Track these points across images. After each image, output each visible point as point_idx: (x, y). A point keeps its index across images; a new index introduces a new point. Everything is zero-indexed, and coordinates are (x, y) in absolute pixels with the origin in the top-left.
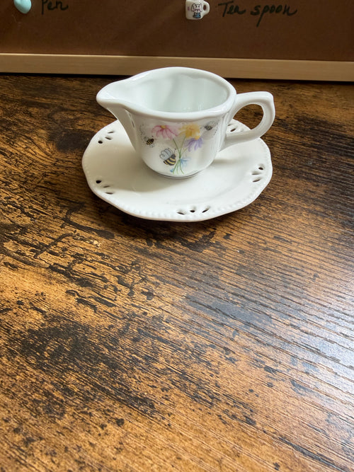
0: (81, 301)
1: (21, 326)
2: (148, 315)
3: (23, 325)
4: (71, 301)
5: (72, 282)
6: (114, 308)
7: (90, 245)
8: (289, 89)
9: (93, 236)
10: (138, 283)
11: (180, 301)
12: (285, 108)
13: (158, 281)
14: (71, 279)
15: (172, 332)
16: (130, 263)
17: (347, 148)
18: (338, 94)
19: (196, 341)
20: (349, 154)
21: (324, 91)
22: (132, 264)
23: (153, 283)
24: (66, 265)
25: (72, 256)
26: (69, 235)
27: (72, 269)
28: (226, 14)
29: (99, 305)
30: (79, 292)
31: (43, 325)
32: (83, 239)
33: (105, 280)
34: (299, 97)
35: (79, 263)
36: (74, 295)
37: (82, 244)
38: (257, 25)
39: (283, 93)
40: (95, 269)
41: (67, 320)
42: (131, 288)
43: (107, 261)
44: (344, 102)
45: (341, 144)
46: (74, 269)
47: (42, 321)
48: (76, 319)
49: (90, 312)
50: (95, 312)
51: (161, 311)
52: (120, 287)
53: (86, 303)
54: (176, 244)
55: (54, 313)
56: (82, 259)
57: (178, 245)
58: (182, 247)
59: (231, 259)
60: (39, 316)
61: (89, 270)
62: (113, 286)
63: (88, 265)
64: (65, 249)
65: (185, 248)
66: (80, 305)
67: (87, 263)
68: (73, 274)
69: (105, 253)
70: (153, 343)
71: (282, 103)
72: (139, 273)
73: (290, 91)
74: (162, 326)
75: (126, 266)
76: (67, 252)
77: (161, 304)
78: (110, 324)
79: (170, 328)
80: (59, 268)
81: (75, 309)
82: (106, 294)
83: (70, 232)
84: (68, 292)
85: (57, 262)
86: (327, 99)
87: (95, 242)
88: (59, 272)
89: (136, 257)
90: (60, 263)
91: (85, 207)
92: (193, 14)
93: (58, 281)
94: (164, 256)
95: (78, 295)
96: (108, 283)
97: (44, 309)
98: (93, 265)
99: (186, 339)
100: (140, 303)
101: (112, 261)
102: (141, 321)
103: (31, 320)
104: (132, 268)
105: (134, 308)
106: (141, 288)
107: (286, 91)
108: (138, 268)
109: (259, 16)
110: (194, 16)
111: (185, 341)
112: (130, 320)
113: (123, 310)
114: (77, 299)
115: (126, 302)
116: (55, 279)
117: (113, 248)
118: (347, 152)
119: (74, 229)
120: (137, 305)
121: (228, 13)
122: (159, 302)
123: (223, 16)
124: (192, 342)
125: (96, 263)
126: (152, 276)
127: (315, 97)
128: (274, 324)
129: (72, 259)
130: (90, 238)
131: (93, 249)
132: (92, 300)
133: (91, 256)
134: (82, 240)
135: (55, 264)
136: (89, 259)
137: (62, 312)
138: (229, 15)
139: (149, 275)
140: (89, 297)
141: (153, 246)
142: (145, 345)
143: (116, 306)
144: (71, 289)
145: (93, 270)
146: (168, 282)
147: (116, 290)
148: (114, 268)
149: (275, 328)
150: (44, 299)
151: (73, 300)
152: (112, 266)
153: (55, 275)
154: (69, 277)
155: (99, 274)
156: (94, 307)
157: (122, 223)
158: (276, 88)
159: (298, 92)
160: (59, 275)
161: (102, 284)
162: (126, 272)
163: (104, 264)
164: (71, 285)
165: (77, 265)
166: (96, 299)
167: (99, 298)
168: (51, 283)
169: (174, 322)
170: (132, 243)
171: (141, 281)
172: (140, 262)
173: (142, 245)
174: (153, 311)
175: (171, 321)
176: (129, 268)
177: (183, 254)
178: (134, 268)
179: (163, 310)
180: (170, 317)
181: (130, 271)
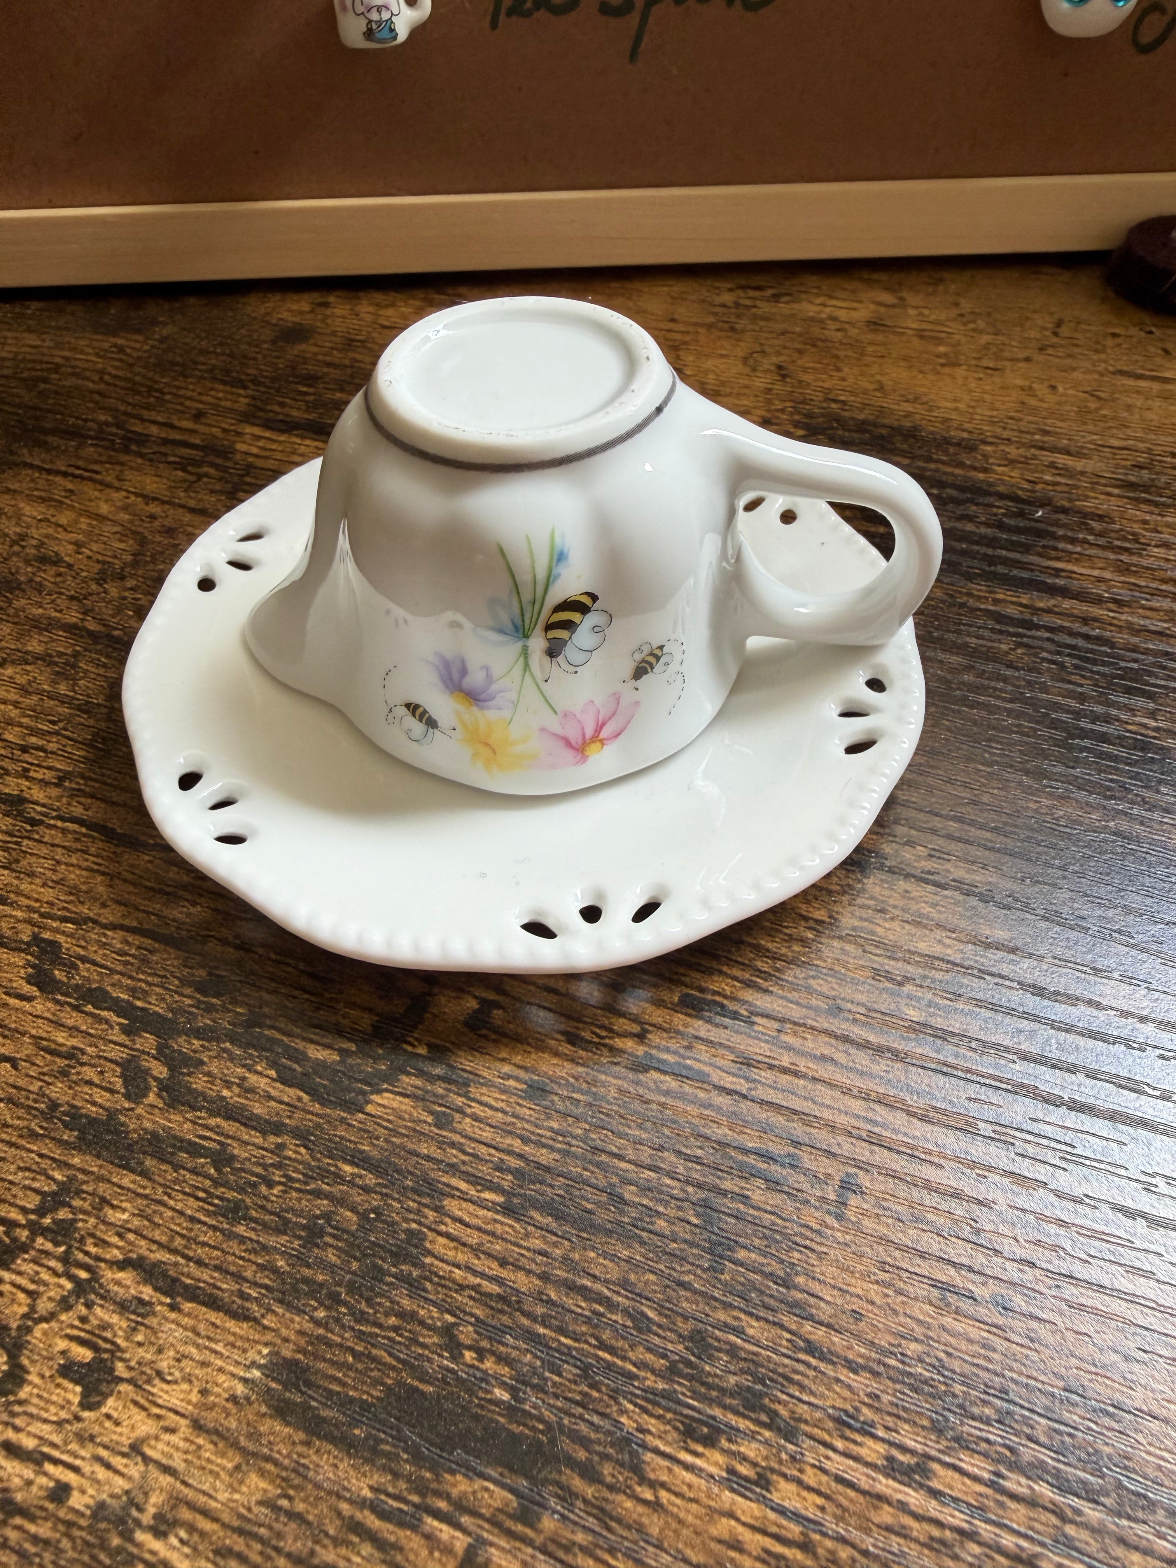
2: (76, 1501)
8: (776, 298)
10: (49, 1318)
11: (233, 1399)
12: (760, 383)
13: (147, 1292)
16: (32, 1202)
17: (992, 542)
18: (967, 305)
20: (1001, 569)
21: (913, 299)
22: (41, 1211)
23: (123, 1307)
28: (502, 17)
34: (816, 330)
38: (633, 55)
39: (755, 318)
42: (13, 1350)
44: (985, 338)
45: (970, 527)
51: (135, 1470)
54: (253, 1079)
57: (263, 1083)
58: (277, 1090)
59: (487, 1134)
65: (290, 1094)
71: (745, 360)
72: (65, 1259)
73: (783, 308)
74: (133, 1561)
77: (145, 1427)
86: (921, 335)
89: (62, 1165)
92: (362, 25)
94: (194, 1150)
100: (45, 1430)
102: (35, 1539)
104: (36, 1230)
105: (10, 1466)
106: (62, 1344)
107: (765, 308)
108: (61, 1232)
109: (634, 19)
110: (369, 34)
118: (992, 560)
120: (29, 1443)
121: (509, 14)
122: (138, 1416)
123: (494, 25)
126: (122, 1265)
127: (875, 324)
128: (654, 1485)
138: (514, 18)
139: (112, 1264)
141: (152, 1098)
146: (193, 1294)
149: (656, 1506)
157: (27, 988)
158: (727, 298)
159: (810, 307)
169: (191, 1528)
170: (58, 1091)
171: (65, 1304)
172: (78, 1193)
173: (101, 1097)
174: (102, 1473)
175: (176, 1523)
176: (23, 1235)
177: (277, 1128)
178: (44, 1231)
179: (146, 1459)
180: (177, 1501)
181: (24, 1248)
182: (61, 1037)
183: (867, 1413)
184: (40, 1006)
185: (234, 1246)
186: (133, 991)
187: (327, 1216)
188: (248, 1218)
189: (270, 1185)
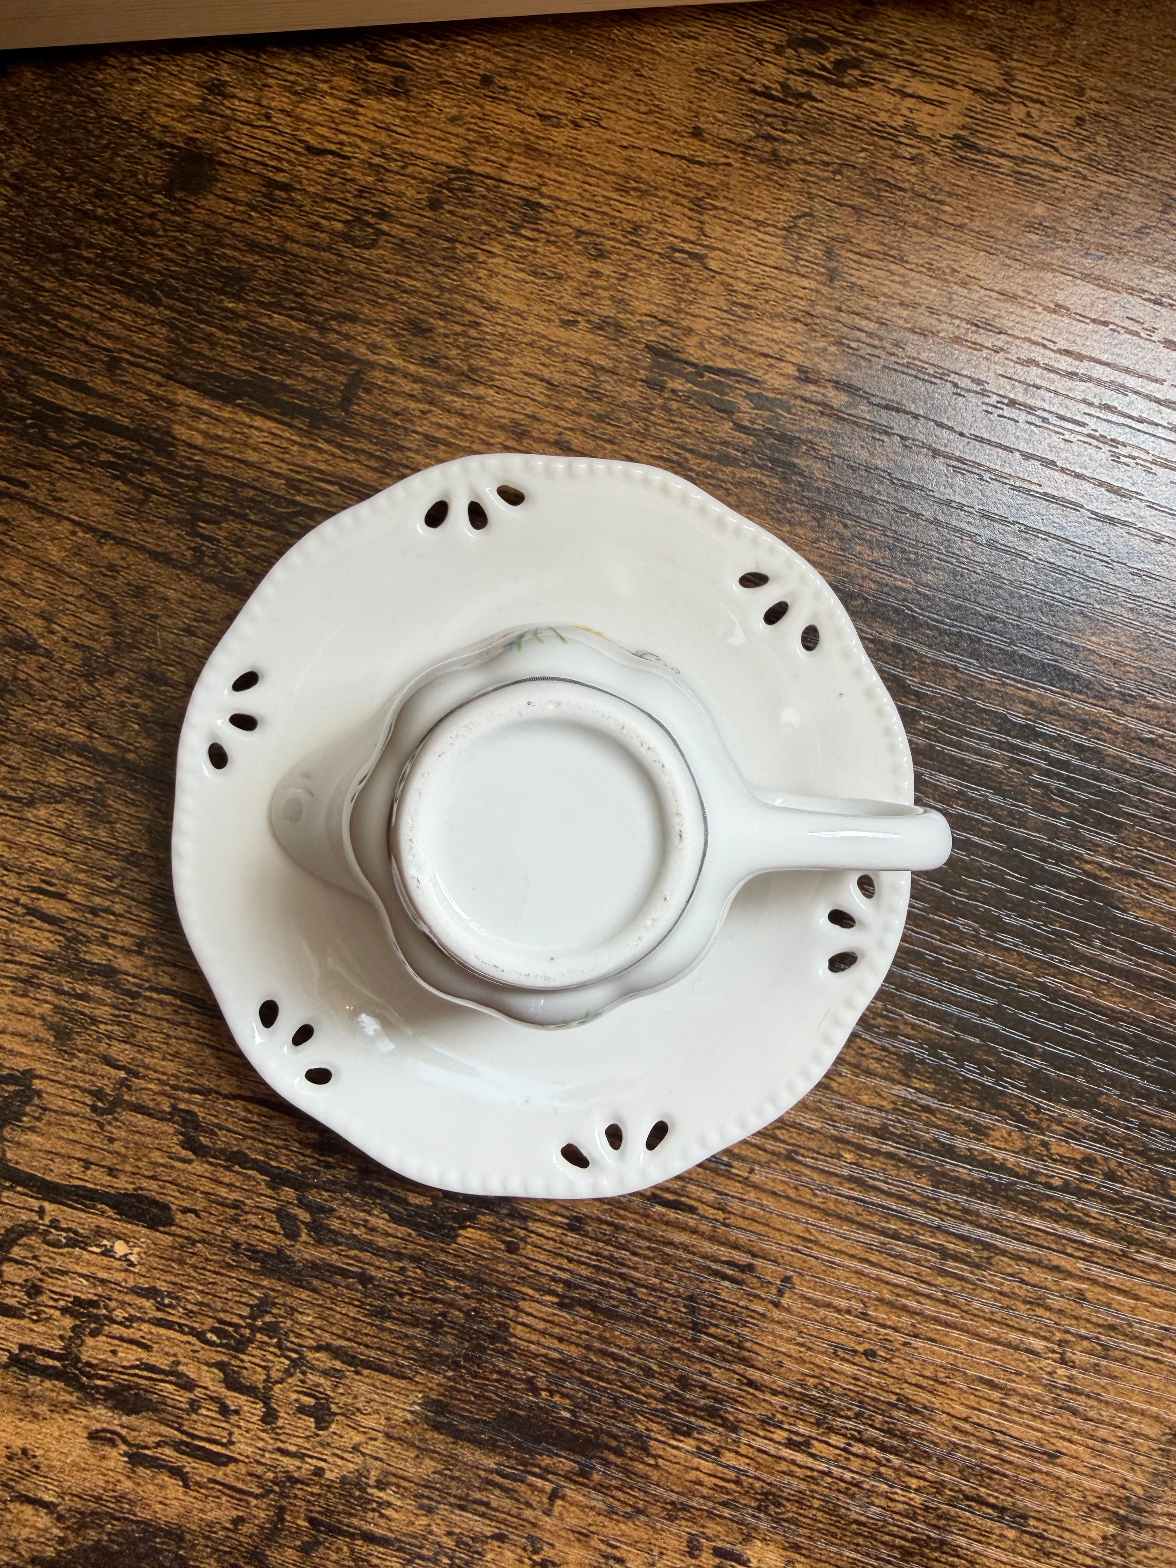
0: (136, 1459)
1: (9, 1552)
2: (328, 1475)
3: (13, 1550)
4: (112, 1464)
5: (95, 1402)
6: (232, 1466)
7: (105, 1261)
9: (104, 1223)
10: (281, 1381)
11: (406, 1422)
13: (338, 1365)
14: (90, 1395)
15: (394, 1515)
16: (246, 1311)
19: (457, 1530)
22: (253, 1317)
23: (325, 1373)
24: (56, 1346)
25: (64, 1311)
26: (29, 1229)
27: (78, 1360)
29: (189, 1464)
30: (124, 1432)
31: (62, 1541)
32: (77, 1241)
33: (188, 1385)
35: (94, 1334)
36: (114, 1445)
37: (78, 1259)
40: (147, 1348)
41: (118, 1519)
42: (266, 1400)
43: (176, 1315)
46: (84, 1358)
47: (55, 1531)
48: (144, 1515)
49: (174, 1488)
50: (186, 1486)
51: (359, 1459)
52: (234, 1399)
53: (155, 1464)
54: (373, 1221)
55: (79, 1504)
56: (96, 1318)
57: (380, 1223)
58: (391, 1228)
59: (544, 1256)
60: (43, 1520)
61: (130, 1355)
62: (211, 1398)
63: (121, 1339)
64: (34, 1290)
65: (403, 1230)
66: (141, 1470)
67: (117, 1330)
68: (90, 1377)
69: (162, 1286)
70: (352, 1551)
72: (279, 1346)
74: (369, 1502)
75: (236, 1326)
76: (43, 1298)
77: (358, 1438)
78: (235, 1513)
79: (389, 1504)
80: (41, 1361)
81: (128, 1484)
82: (201, 1430)
83: (25, 1216)
84: (93, 1436)
85: (27, 1340)
87: (120, 1248)
88: (46, 1373)
89: (256, 1286)
90: (37, 1341)
91: (39, 1094)
93: (55, 1407)
94: (345, 1274)
95: (125, 1441)
96: (198, 1392)
97: (47, 1498)
98: (137, 1335)
99: (434, 1528)
100: (300, 1441)
101: (189, 1313)
102: (312, 1494)
103: (26, 1532)
104: (254, 1329)
105: (286, 1460)
106: (295, 1396)
108: (271, 1329)
111: (431, 1533)
112: (282, 1495)
113: (259, 1470)
114: (126, 1454)
115: (261, 1444)
116: (42, 1399)
117: (181, 1262)
119: (35, 1204)
120: (293, 1449)
122: (353, 1433)
124: (449, 1534)
125: (145, 1327)
126: (318, 1349)
128: (655, 1457)
129: (68, 1322)
130: (99, 1232)
131: (120, 1277)
132: (168, 1451)
133: (123, 1304)
134: (72, 1243)
135: (23, 1347)
136: (119, 1314)
137: (98, 1499)
139: (311, 1348)
140: (158, 1445)
141: (304, 1237)
142: (334, 1557)
143: (236, 1461)
144: (98, 1426)
145: (144, 1355)
146: (367, 1365)
147: (224, 1410)
148: (200, 1336)
149: (656, 1467)
150: (37, 1467)
151: (116, 1457)
152: (193, 1332)
153: (36, 1384)
154: (81, 1388)
155: (163, 1363)
156: (177, 1472)
157: (184, 1153)
160: (48, 1384)
161: (182, 1398)
162: (240, 1346)
163: (169, 1325)
164: (94, 1412)
165: (90, 1341)
166: (177, 1446)
167: (187, 1444)
168: (36, 1416)
169: (398, 1486)
170: (234, 1232)
171: (288, 1373)
172: (274, 1304)
173: (268, 1237)
174: (340, 1462)
175: (388, 1484)
176: (247, 1332)
177: (399, 1256)
178: (260, 1330)
179: (364, 1454)
180: (387, 1473)
181: (251, 1341)
182: (223, 1192)
183: (779, 1417)
184: (199, 1167)
185: (386, 1336)
186: (266, 1153)
187: (444, 1315)
188: (390, 1317)
189: (401, 1295)
